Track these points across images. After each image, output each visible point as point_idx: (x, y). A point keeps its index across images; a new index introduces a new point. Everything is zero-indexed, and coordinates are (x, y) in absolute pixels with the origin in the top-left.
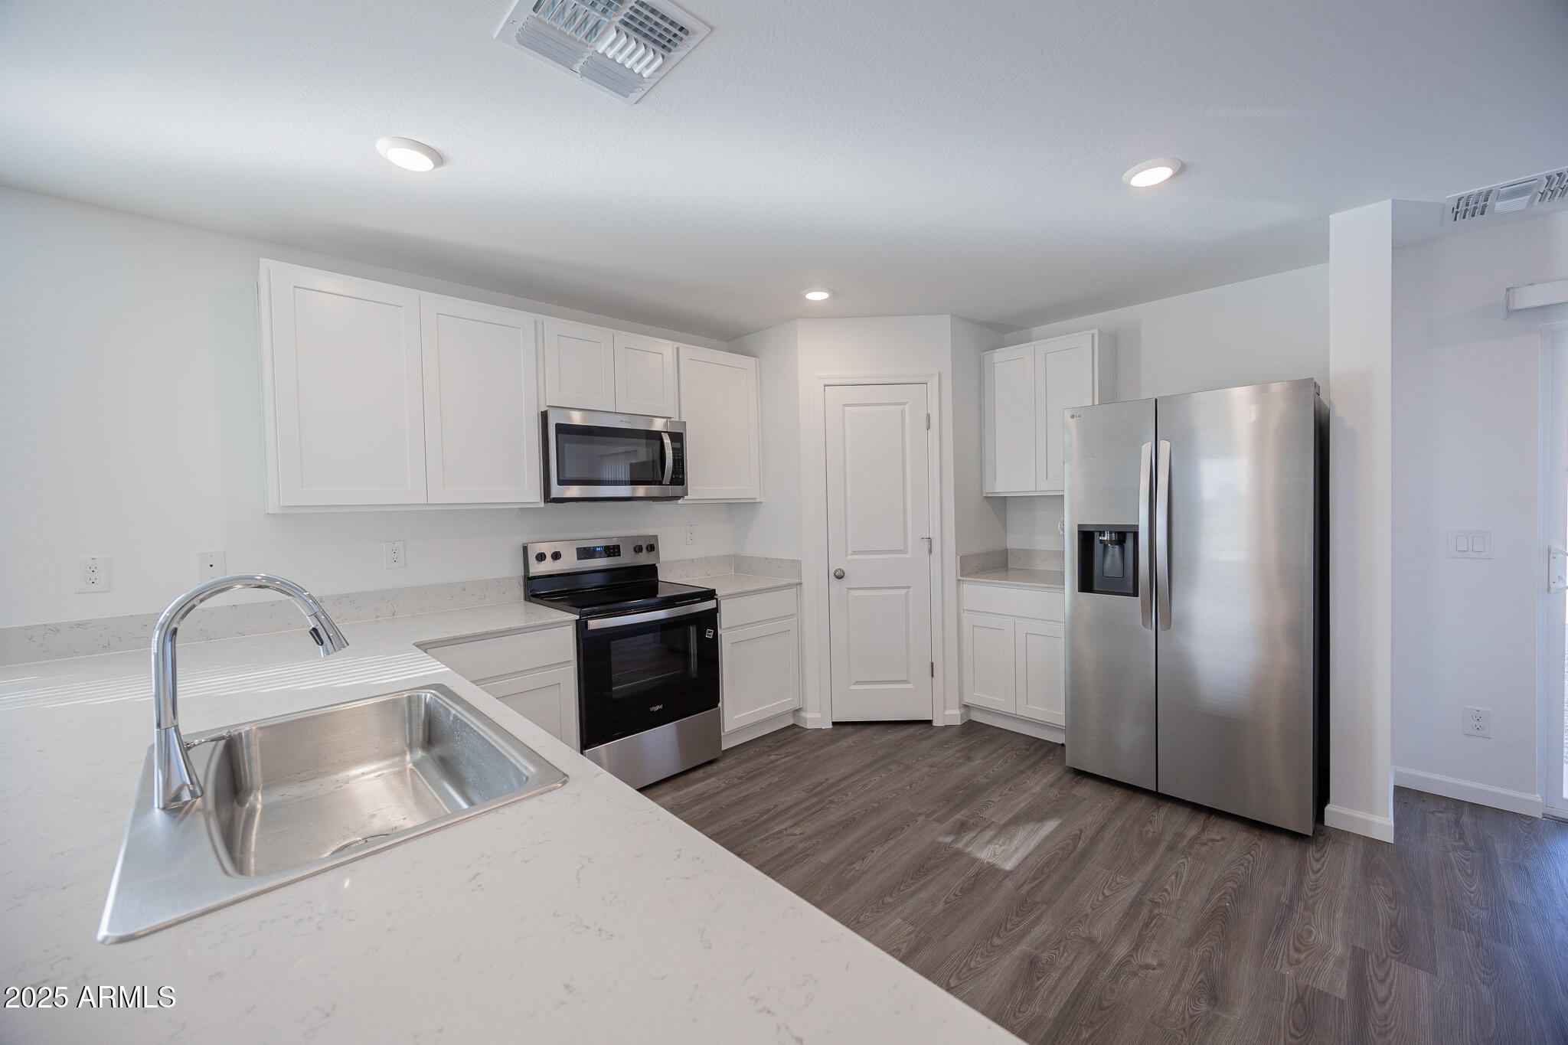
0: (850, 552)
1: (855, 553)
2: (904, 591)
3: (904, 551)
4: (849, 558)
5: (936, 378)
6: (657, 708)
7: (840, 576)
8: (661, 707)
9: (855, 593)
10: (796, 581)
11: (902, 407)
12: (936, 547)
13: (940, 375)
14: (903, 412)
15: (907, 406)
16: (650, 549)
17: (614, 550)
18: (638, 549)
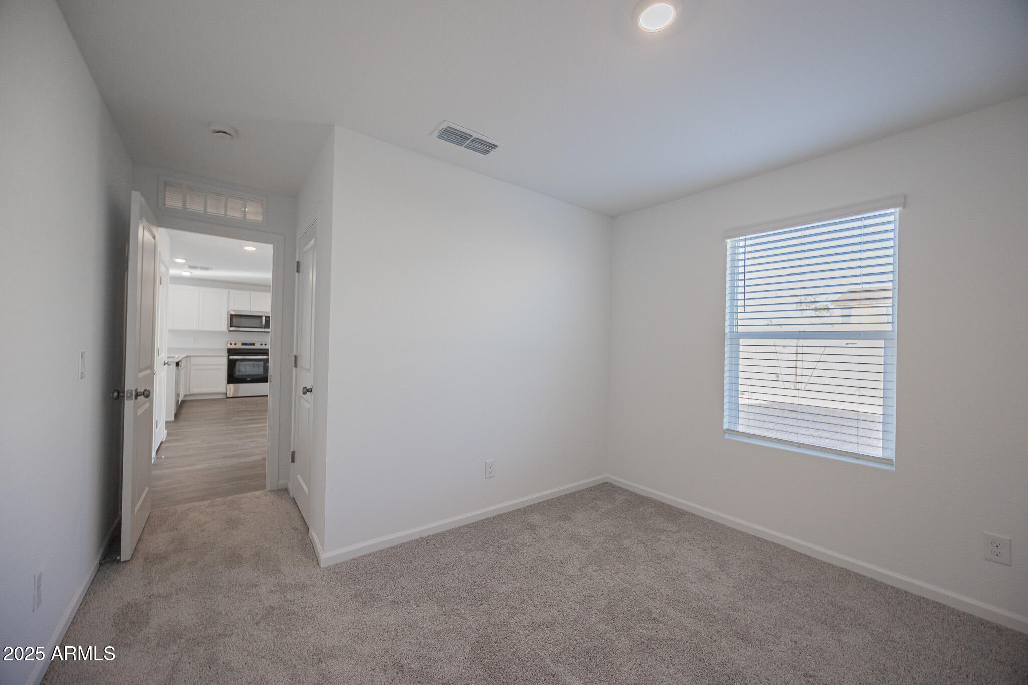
6: (249, 379)
16: (265, 345)
17: (254, 344)
18: (261, 345)
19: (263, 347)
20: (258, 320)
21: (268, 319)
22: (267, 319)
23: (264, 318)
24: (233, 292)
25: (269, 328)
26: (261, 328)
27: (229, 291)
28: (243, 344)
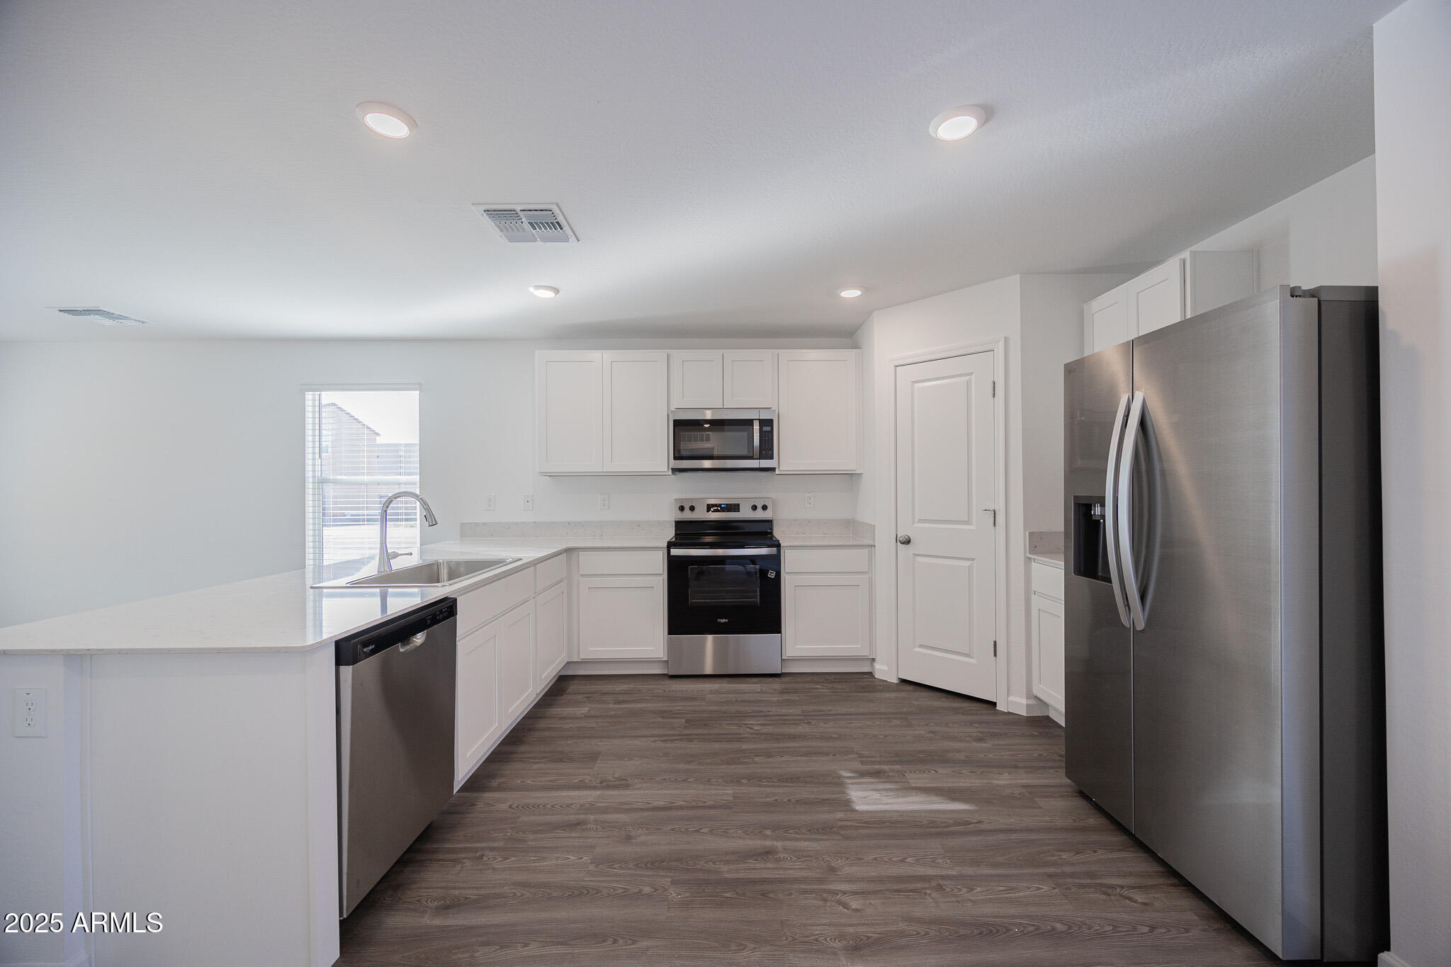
0: (916, 520)
1: (920, 521)
2: (967, 563)
3: (968, 522)
4: (916, 525)
5: (1002, 343)
6: (724, 621)
7: (907, 542)
8: (727, 621)
9: (919, 559)
10: (871, 543)
11: (968, 378)
12: (1001, 519)
13: (1006, 339)
14: (968, 383)
15: (973, 376)
16: (765, 508)
17: (734, 508)
18: (754, 508)
19: (759, 515)
20: (742, 434)
21: (768, 429)
22: (766, 429)
23: (756, 427)
24: (678, 355)
25: (772, 458)
26: (751, 458)
27: (668, 356)
28: (709, 507)
